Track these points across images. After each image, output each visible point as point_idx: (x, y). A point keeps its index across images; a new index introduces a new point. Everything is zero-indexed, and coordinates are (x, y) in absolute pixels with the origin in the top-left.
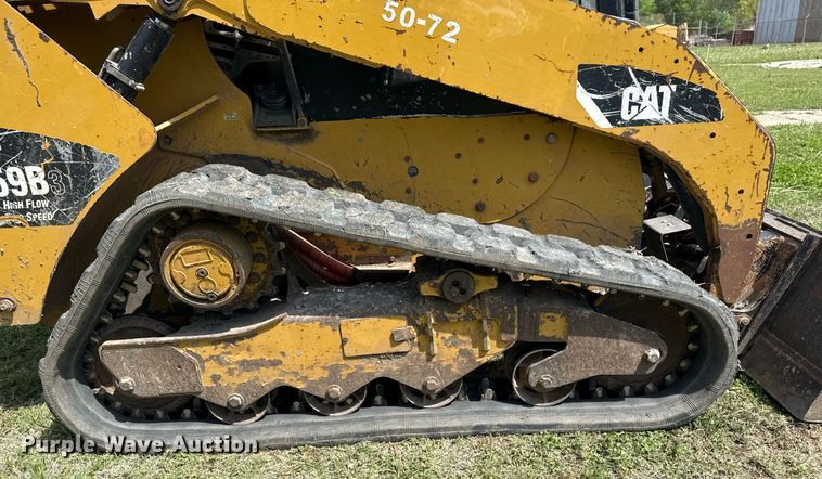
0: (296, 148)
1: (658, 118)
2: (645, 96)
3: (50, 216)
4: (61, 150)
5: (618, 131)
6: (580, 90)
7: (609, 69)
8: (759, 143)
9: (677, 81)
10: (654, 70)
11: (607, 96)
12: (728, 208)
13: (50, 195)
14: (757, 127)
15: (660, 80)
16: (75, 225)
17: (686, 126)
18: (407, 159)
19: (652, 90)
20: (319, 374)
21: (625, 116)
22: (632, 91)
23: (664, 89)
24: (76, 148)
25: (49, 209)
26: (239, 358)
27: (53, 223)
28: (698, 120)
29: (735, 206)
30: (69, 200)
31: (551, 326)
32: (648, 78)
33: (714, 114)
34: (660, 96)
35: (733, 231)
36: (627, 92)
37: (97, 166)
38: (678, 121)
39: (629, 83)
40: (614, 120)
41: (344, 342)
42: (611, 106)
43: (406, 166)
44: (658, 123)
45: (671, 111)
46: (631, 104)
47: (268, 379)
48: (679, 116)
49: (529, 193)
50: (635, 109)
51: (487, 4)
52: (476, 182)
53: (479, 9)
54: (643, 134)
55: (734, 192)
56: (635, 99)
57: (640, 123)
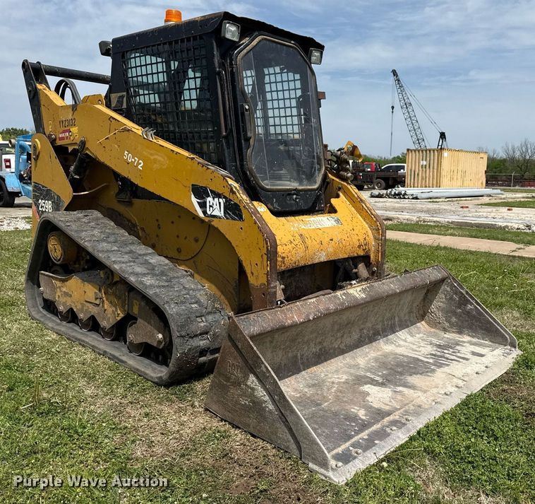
0: (127, 209)
1: (220, 215)
2: (215, 203)
4: (55, 197)
5: (207, 219)
6: (193, 196)
7: (202, 187)
9: (225, 197)
10: (217, 190)
11: (202, 201)
12: (253, 273)
14: (258, 227)
15: (219, 195)
17: (231, 221)
18: (157, 220)
19: (216, 199)
20: (79, 305)
21: (209, 213)
22: (209, 200)
23: (221, 200)
24: (58, 197)
26: (64, 290)
28: (235, 219)
31: (136, 309)
32: (214, 194)
33: (241, 218)
34: (220, 204)
35: (256, 289)
38: (227, 219)
39: (209, 195)
40: (205, 213)
41: (85, 292)
42: (203, 205)
43: (157, 224)
44: (220, 218)
45: (224, 213)
46: (210, 206)
47: (69, 302)
49: (195, 248)
50: (211, 209)
51: (152, 154)
52: (178, 237)
53: (149, 156)
54: (215, 223)
55: (253, 264)
56: (211, 204)
57: (214, 216)
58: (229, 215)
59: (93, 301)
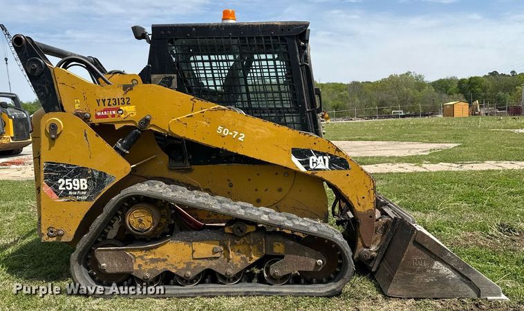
0: (185, 175)
1: (324, 168)
2: (319, 160)
3: (86, 198)
4: (95, 173)
5: (309, 173)
6: (293, 157)
7: (304, 150)
8: (367, 179)
9: (330, 155)
10: (321, 151)
11: (303, 160)
12: (359, 204)
13: (87, 190)
14: (365, 172)
15: (324, 154)
16: (94, 202)
17: (336, 171)
18: (229, 180)
19: (321, 158)
20: (182, 266)
21: (311, 167)
22: (313, 158)
23: (325, 157)
24: (101, 173)
25: (86, 195)
26: (150, 257)
27: (86, 200)
28: (341, 169)
29: (362, 204)
30: (94, 191)
31: (278, 249)
32: (318, 154)
33: (347, 167)
34: (324, 160)
35: (363, 214)
36: (311, 158)
37: (107, 179)
38: (333, 169)
39: (312, 155)
40: (307, 168)
41: (193, 251)
42: (305, 163)
43: (228, 183)
44: (325, 170)
45: (329, 166)
46: (313, 163)
47: (161, 267)
48: (333, 168)
49: (279, 196)
50: (315, 164)
51: (255, 128)
52: (256, 190)
53: (252, 130)
54: (319, 174)
55: (360, 198)
56: (315, 161)
57: (318, 170)
58: (334, 166)
59: (211, 255)
